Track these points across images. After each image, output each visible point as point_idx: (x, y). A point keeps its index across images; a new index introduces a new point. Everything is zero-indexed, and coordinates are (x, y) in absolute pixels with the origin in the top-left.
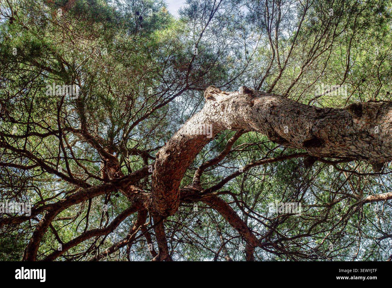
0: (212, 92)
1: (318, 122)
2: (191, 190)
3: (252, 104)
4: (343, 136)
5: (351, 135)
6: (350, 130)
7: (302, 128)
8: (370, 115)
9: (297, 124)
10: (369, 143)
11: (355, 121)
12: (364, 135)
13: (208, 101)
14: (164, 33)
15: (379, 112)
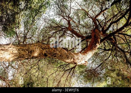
0: (86, 63)
1: (55, 53)
2: (89, 39)
3: (74, 59)
4: (48, 48)
5: (46, 48)
6: (47, 50)
7: (59, 51)
8: (42, 54)
9: (61, 52)
10: (42, 46)
11: (46, 52)
12: (43, 48)
13: (86, 61)
14: (104, 84)
15: (40, 55)
